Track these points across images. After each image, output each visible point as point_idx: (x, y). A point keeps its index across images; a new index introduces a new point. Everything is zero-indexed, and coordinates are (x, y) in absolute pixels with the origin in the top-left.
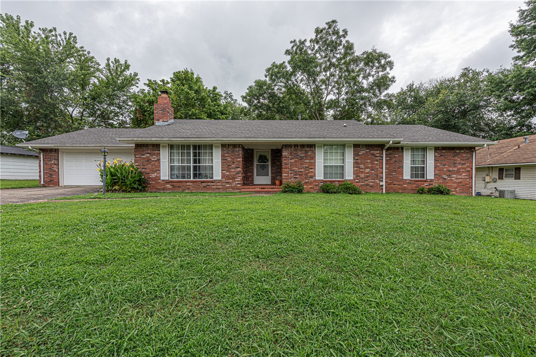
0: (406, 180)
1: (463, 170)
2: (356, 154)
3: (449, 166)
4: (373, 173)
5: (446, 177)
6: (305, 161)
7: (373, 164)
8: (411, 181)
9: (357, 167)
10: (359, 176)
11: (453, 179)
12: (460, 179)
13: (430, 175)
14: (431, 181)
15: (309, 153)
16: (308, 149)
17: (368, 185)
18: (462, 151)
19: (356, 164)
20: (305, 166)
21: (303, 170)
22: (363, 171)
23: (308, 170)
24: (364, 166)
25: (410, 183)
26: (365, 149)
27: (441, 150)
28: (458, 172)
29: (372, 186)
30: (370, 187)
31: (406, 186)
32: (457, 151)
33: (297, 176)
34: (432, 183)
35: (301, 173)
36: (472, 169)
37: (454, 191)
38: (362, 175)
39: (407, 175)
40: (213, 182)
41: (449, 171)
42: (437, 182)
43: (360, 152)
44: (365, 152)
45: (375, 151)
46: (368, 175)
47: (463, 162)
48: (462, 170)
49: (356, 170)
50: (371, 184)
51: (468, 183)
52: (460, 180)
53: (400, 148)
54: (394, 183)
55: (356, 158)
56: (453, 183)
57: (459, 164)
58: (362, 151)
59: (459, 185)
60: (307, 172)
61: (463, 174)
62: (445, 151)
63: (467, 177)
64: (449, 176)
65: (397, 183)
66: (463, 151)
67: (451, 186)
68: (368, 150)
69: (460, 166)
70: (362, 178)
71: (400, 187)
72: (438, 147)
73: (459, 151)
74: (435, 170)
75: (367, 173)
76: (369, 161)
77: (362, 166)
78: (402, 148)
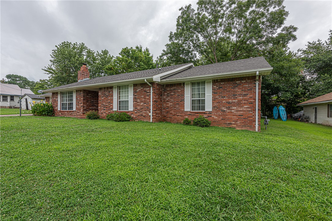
0: (187, 112)
1: (245, 102)
2: (135, 92)
3: (229, 98)
4: (145, 106)
5: (225, 109)
6: (109, 98)
7: (145, 98)
8: (191, 113)
9: (136, 101)
10: (137, 108)
11: (232, 111)
12: (240, 111)
13: (209, 107)
14: (210, 113)
15: (110, 93)
16: (110, 90)
17: (142, 115)
18: (243, 82)
19: (135, 99)
20: (108, 101)
21: (108, 104)
22: (139, 104)
23: (110, 104)
24: (140, 100)
25: (190, 114)
26: (140, 87)
27: (220, 82)
28: (239, 104)
29: (145, 116)
30: (143, 116)
31: (187, 117)
32: (237, 82)
33: (105, 109)
34: (210, 115)
35: (106, 106)
36: (255, 100)
37: (234, 124)
38: (139, 108)
39: (188, 107)
40: (73, 112)
41: (229, 103)
42: (215, 114)
43: (137, 90)
44: (140, 89)
45: (147, 88)
46: (142, 107)
47: (245, 93)
48: (243, 102)
49: (135, 104)
50: (144, 114)
51: (251, 116)
52: (242, 112)
53: (182, 84)
54: (178, 114)
55: (135, 94)
56: (233, 115)
57: (240, 95)
58: (139, 89)
59: (241, 118)
60: (109, 105)
61: (245, 106)
62: (223, 83)
63: (250, 109)
64: (229, 108)
65: (179, 114)
66: (245, 81)
67: (231, 118)
68: (142, 88)
69: (241, 98)
70: (138, 109)
71: (181, 118)
72: (217, 80)
73: (239, 82)
74: (213, 103)
75: (142, 106)
76: (143, 96)
77: (138, 100)
78: (184, 84)
